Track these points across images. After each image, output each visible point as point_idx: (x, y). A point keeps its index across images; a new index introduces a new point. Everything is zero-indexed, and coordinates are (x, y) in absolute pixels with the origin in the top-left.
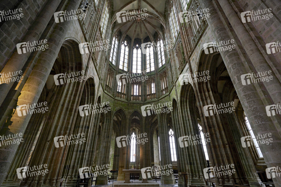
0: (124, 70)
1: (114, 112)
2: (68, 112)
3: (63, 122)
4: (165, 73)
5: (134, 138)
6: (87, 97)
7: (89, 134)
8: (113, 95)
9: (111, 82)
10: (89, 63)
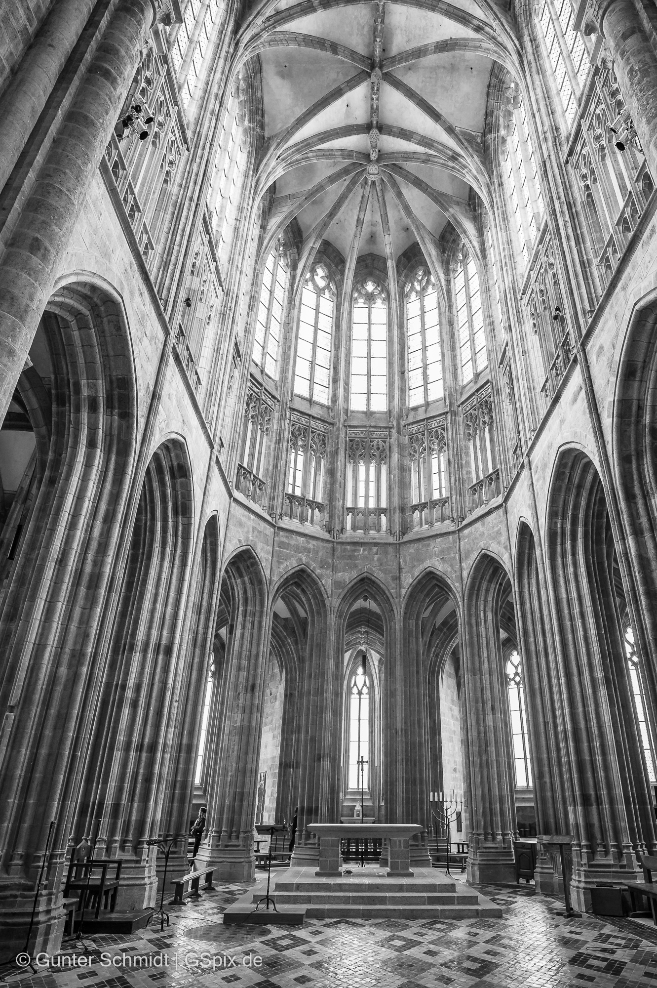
0: (315, 398)
1: (277, 580)
2: (82, 590)
3: (65, 630)
4: (487, 406)
5: (360, 693)
6: (159, 524)
7: (171, 676)
8: (271, 510)
9: (260, 453)
10: (161, 378)
